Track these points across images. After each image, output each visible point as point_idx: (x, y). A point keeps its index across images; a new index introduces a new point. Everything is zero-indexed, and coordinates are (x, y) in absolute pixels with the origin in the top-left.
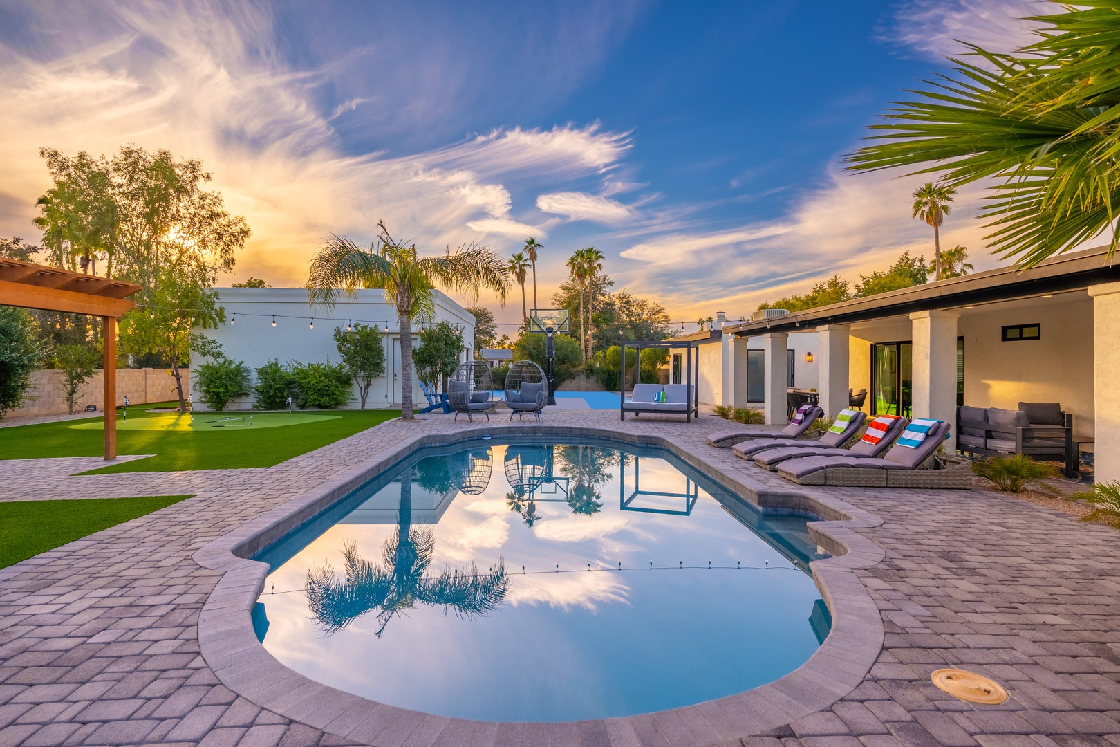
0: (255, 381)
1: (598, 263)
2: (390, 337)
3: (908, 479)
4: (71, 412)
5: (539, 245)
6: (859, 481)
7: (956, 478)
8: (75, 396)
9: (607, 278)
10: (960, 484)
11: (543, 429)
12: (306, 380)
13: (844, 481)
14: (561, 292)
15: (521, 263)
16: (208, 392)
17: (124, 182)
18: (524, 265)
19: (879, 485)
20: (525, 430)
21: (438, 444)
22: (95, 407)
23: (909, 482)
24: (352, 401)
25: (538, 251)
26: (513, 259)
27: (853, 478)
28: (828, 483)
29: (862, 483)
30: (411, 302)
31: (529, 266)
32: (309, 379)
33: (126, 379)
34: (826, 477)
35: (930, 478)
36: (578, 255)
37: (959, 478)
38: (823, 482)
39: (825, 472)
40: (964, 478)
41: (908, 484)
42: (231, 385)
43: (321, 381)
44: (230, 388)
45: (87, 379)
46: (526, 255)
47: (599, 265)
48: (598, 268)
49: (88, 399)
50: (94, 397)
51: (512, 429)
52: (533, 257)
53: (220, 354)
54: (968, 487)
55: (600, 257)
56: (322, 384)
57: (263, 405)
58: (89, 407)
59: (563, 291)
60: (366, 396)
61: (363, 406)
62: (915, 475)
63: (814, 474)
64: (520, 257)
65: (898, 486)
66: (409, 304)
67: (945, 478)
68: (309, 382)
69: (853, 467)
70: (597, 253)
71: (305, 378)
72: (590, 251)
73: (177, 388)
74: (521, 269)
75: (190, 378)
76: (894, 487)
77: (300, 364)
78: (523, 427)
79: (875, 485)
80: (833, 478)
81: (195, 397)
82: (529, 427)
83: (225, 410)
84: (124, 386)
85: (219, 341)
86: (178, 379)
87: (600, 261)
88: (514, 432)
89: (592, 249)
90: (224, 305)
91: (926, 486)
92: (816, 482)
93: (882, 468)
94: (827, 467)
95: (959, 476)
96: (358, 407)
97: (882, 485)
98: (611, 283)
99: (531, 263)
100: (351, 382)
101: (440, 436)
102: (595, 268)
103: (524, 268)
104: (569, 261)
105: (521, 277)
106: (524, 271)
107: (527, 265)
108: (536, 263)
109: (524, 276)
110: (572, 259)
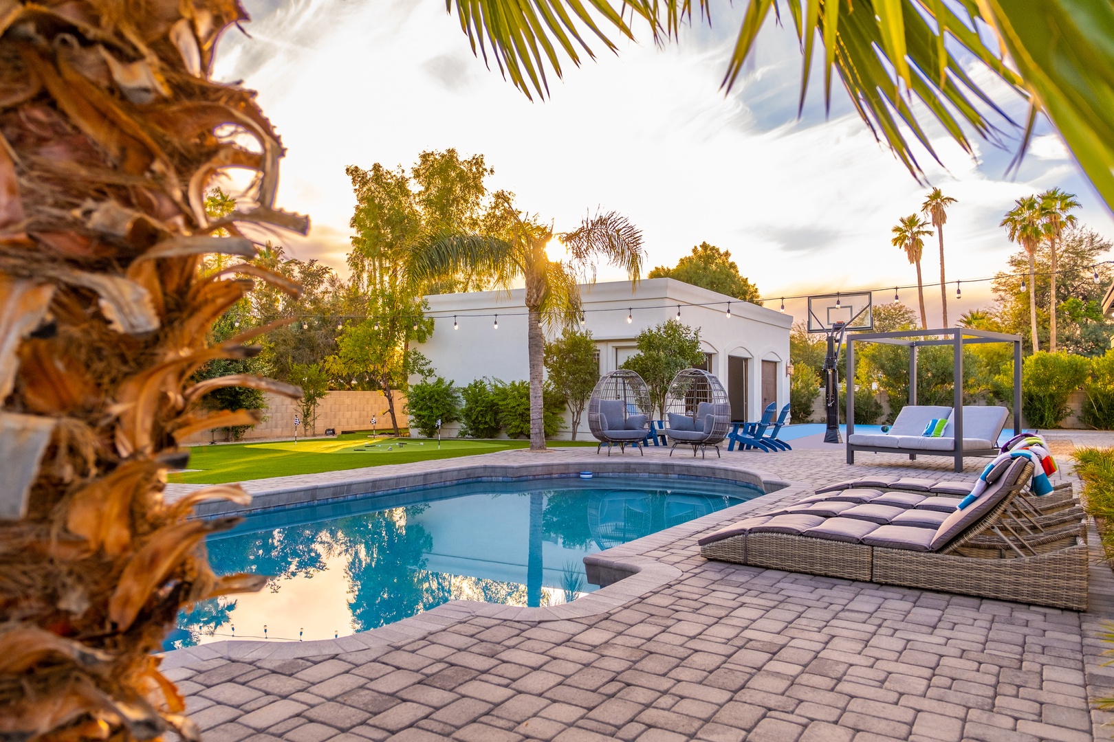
0: (463, 404)
1: (1068, 214)
2: (610, 345)
3: (918, 572)
4: (306, 436)
5: (950, 199)
6: (812, 564)
7: (1042, 581)
8: (309, 419)
9: (1097, 239)
10: (1054, 596)
11: (677, 469)
12: (505, 403)
13: (781, 560)
14: (1009, 270)
15: (915, 229)
16: (418, 416)
17: (423, 189)
18: (918, 232)
19: (854, 577)
20: (652, 467)
21: (501, 479)
22: (333, 430)
23: (922, 577)
24: (562, 430)
25: (948, 209)
26: (901, 225)
27: (800, 556)
28: (751, 560)
29: (818, 568)
30: (542, 294)
31: (930, 233)
32: (508, 401)
33: (372, 401)
34: (746, 550)
35: (974, 574)
36: (1023, 206)
37: (1051, 582)
38: (741, 559)
39: (746, 540)
40: (1062, 583)
41: (918, 581)
42: (437, 408)
43: (522, 404)
44: (434, 411)
45: (318, 400)
46: (926, 217)
47: (1070, 218)
48: (1069, 223)
49: (330, 423)
50: (337, 420)
51: (632, 466)
52: (939, 218)
53: (430, 371)
54: (1084, 607)
55: (1071, 204)
56: (522, 407)
57: (470, 432)
58: (329, 430)
59: (1014, 268)
60: (578, 424)
61: (574, 433)
62: (936, 565)
63: (726, 541)
64: (912, 221)
65: (897, 582)
66: (538, 296)
67: (1012, 578)
68: (508, 404)
69: (801, 534)
70: (1064, 198)
71: (504, 400)
72: (1051, 196)
73: (389, 411)
74: (914, 239)
75: (400, 399)
76: (887, 584)
77: (501, 382)
78: (648, 464)
79: (846, 576)
80: (761, 553)
81: (405, 420)
82: (656, 464)
83: (435, 436)
84: (369, 409)
85: (428, 357)
86: (390, 401)
87: (1071, 211)
88: (634, 471)
89: (1054, 193)
90: (433, 315)
91: (964, 590)
92: (730, 556)
93: (861, 542)
94: (751, 531)
95: (1049, 577)
96: (569, 437)
97: (861, 577)
98: (1106, 247)
99: (935, 229)
100: (566, 405)
102: (1063, 224)
103: (921, 237)
104: (1006, 218)
105: (915, 252)
106: (921, 242)
107: (927, 232)
108: (944, 227)
109: (921, 251)
110: (1011, 214)
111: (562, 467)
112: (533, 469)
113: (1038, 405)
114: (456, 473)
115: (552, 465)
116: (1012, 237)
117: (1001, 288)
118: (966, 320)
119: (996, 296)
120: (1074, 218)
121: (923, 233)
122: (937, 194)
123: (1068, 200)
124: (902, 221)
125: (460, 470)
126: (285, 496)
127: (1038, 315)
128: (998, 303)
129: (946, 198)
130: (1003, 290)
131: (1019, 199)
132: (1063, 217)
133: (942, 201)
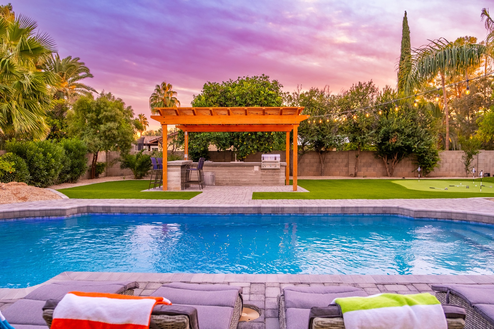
22: (489, 173)
58: (486, 174)
101: (407, 209)
111: (461, 215)
112: (433, 214)
114: (372, 209)
115: (451, 213)
125: (375, 208)
126: (242, 209)
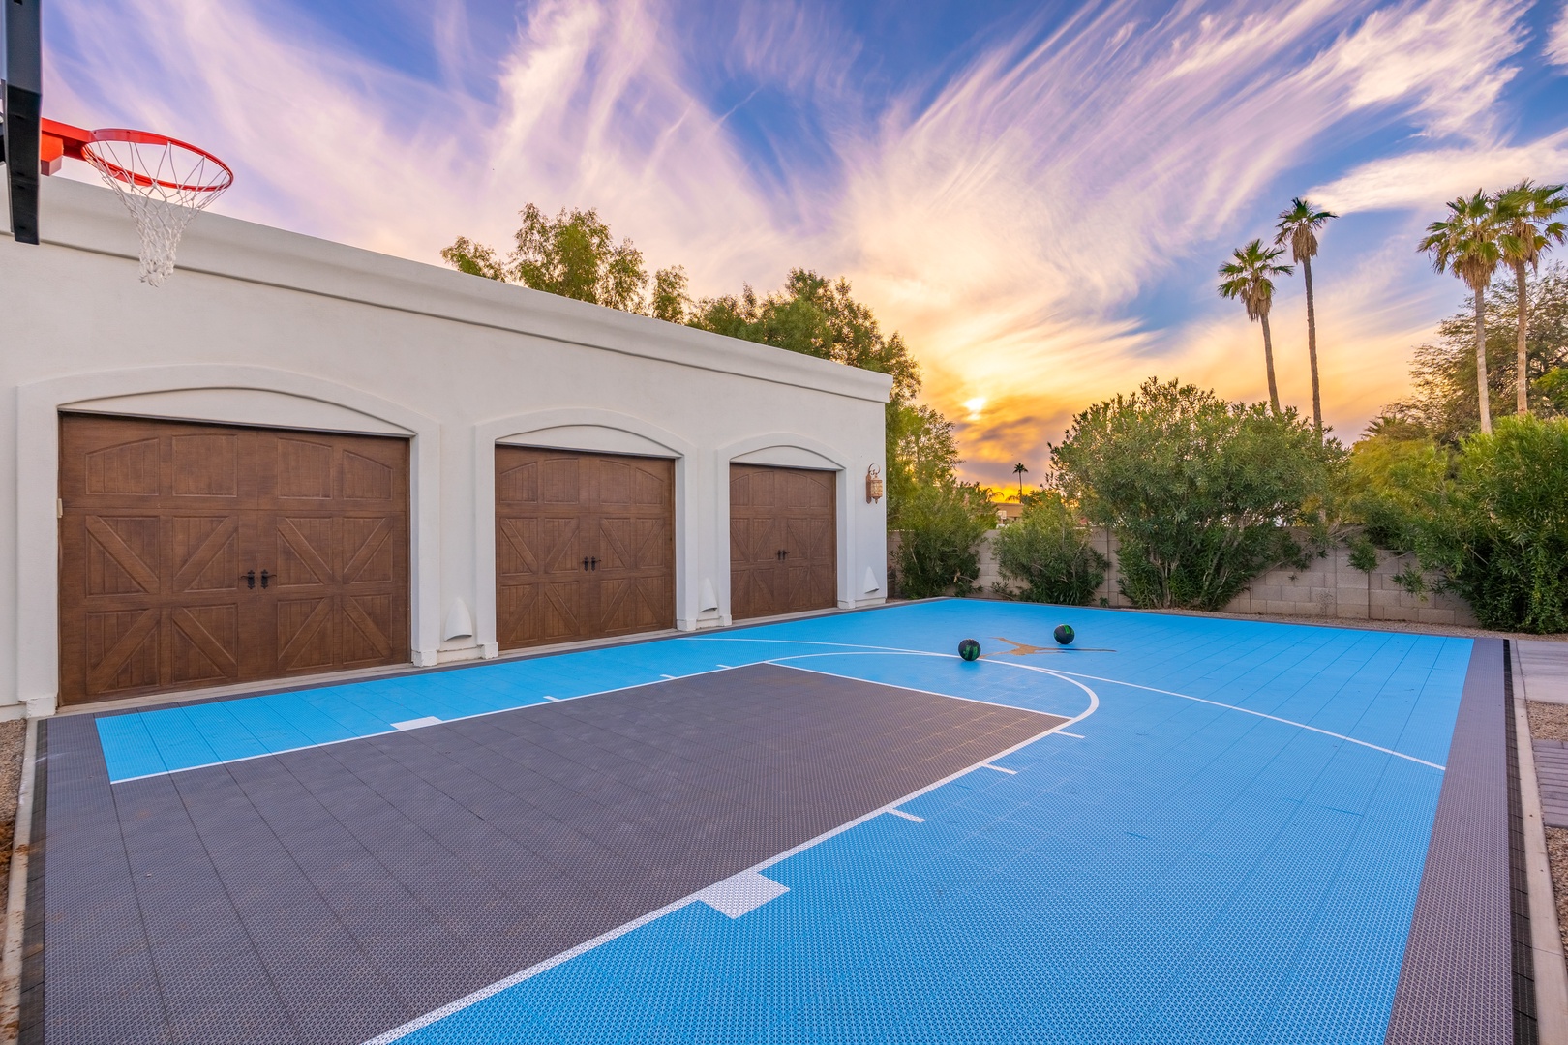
1: (1550, 222)
5: (1323, 215)
15: (1258, 265)
18: (1264, 267)
25: (1320, 232)
36: (1461, 211)
47: (1555, 229)
48: (1553, 239)
52: (1306, 249)
55: (1557, 205)
64: (1253, 254)
70: (1542, 195)
74: (1257, 281)
87: (1554, 218)
89: (1523, 189)
99: (1298, 264)
102: (1540, 242)
103: (1267, 275)
104: (1429, 234)
105: (1259, 304)
106: (1269, 285)
107: (1281, 268)
108: (1313, 260)
109: (1268, 299)
110: (1439, 226)
113: (1507, 568)
116: (1441, 264)
117: (1426, 369)
118: (1376, 427)
119: (1419, 381)
120: (1563, 227)
121: (1275, 270)
122: (1301, 208)
123: (1550, 199)
124: (1238, 255)
127: (1491, 400)
128: (1420, 388)
129: (1318, 216)
130: (1431, 373)
131: (1454, 201)
132: (1541, 229)
133: (1311, 220)
